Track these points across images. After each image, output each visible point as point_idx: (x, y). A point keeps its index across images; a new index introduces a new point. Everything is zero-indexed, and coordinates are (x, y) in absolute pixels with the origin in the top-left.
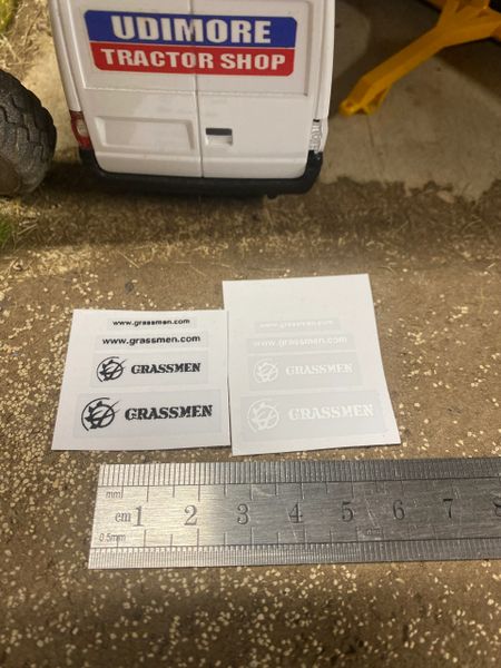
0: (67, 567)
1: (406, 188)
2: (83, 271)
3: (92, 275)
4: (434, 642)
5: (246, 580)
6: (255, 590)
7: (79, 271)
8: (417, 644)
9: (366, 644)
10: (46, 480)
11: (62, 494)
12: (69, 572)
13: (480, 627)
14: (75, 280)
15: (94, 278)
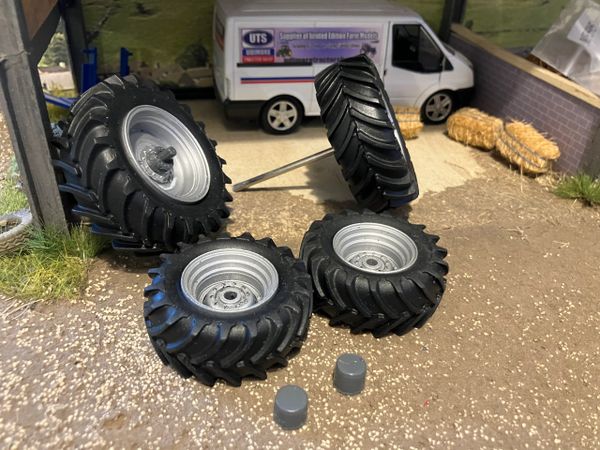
0: (198, 432)
4: (475, 431)
5: (334, 418)
6: (342, 423)
8: (464, 434)
9: (430, 440)
10: (168, 382)
11: (182, 389)
12: (201, 435)
13: (502, 417)
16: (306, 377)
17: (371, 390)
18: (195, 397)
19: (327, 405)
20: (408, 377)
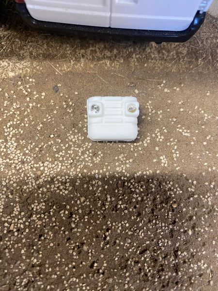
2: (25, 76)
3: (31, 80)
7: (22, 76)
10: (6, 224)
11: (16, 234)
12: (23, 284)
14: (20, 83)
15: (32, 82)
16: (119, 245)
17: (170, 274)
18: (24, 245)
19: (128, 279)
20: (206, 265)
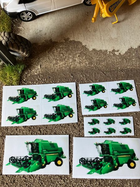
1: (108, 51)
